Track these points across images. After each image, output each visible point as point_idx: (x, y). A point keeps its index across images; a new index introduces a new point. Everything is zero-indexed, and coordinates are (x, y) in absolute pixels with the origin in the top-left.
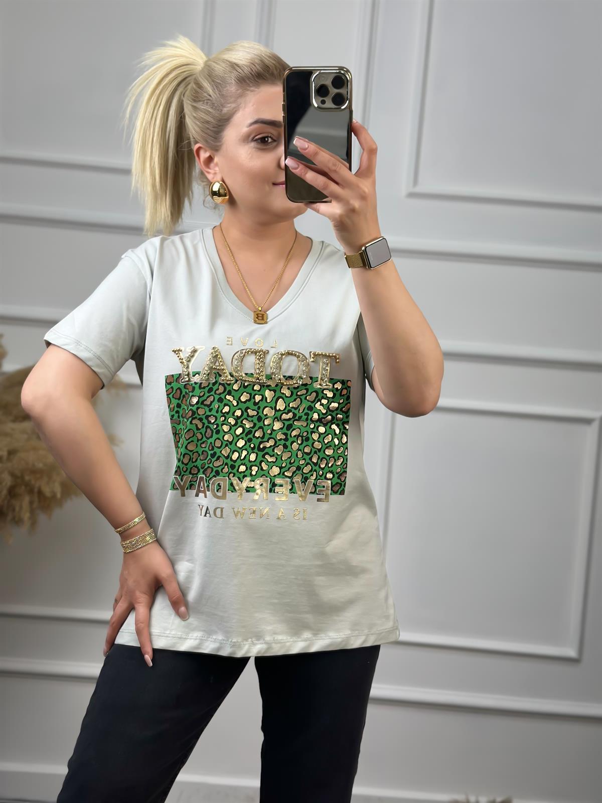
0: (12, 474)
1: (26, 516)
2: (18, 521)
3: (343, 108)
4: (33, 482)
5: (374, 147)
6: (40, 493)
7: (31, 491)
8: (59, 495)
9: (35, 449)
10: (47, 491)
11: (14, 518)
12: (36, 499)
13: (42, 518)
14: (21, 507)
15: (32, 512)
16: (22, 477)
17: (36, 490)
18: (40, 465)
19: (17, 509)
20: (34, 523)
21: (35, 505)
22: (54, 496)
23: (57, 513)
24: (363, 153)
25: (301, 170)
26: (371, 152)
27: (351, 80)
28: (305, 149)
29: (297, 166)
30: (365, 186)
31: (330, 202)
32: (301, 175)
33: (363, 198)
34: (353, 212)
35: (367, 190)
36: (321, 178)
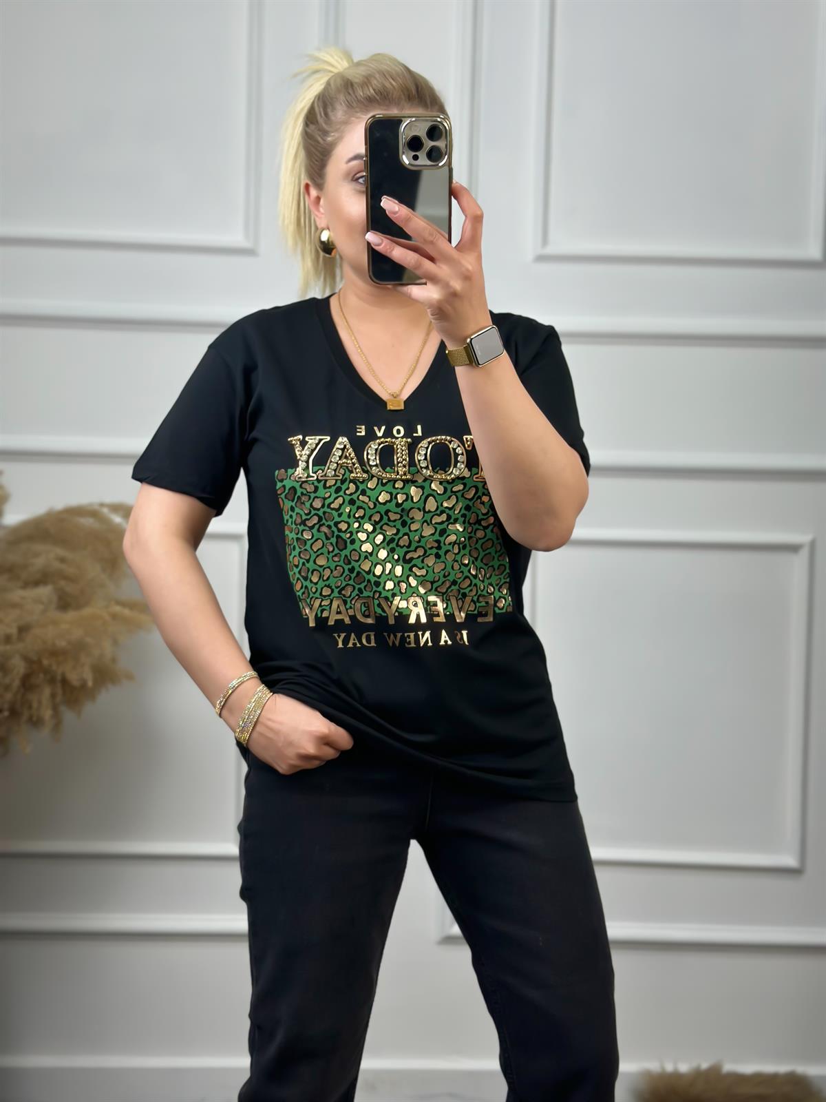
0: (26, 659)
1: (47, 714)
2: (36, 722)
3: (440, 164)
4: (54, 668)
5: (479, 213)
6: (65, 682)
7: (52, 681)
8: (90, 684)
9: (55, 623)
10: (73, 678)
11: (30, 719)
12: (59, 691)
13: (68, 716)
14: (40, 702)
15: (55, 708)
16: (39, 662)
17: (59, 678)
18: (62, 644)
19: (35, 705)
20: (57, 725)
21: (59, 698)
22: (84, 686)
23: (89, 709)
24: (465, 220)
25: (385, 246)
26: (476, 220)
27: (450, 130)
28: (395, 213)
29: (380, 242)
30: (468, 262)
31: (425, 284)
32: (386, 252)
33: (467, 278)
34: (453, 295)
35: (470, 268)
36: (412, 256)
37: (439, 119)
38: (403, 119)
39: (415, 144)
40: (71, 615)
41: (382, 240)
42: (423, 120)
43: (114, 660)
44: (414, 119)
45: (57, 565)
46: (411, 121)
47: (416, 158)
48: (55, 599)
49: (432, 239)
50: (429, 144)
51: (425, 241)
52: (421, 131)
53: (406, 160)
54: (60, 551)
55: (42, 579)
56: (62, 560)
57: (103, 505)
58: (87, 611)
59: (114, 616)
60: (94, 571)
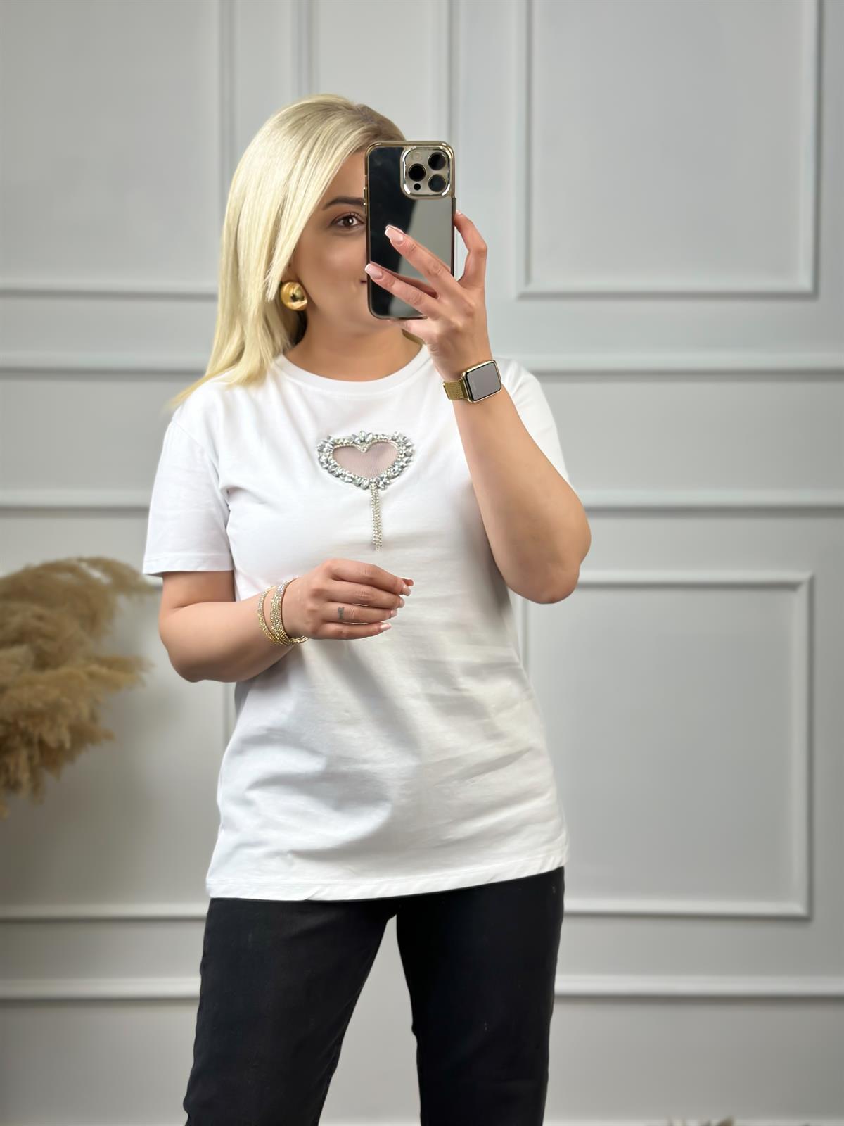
1: (24, 776)
2: (13, 786)
3: (443, 194)
4: (31, 729)
5: (483, 247)
6: (42, 743)
7: (29, 743)
8: (68, 745)
9: (31, 683)
10: (51, 740)
11: (8, 782)
12: (37, 753)
13: (48, 778)
14: (17, 765)
15: (33, 771)
16: (16, 724)
17: (36, 740)
18: (38, 705)
19: (12, 768)
20: (36, 786)
22: (61, 747)
23: (68, 770)
24: (469, 254)
25: (386, 280)
26: (479, 254)
27: (453, 158)
28: (400, 243)
29: (381, 274)
30: (471, 298)
31: (426, 318)
32: (386, 286)
33: (469, 314)
34: (454, 332)
35: (473, 304)
36: (413, 290)
37: (441, 148)
39: (416, 173)
40: (49, 674)
41: (382, 273)
42: (425, 149)
43: (93, 718)
44: (415, 147)
46: (412, 150)
47: (417, 187)
48: (32, 658)
49: (437, 272)
50: (431, 173)
51: (429, 273)
52: (423, 159)
53: (407, 189)
54: (37, 609)
55: (20, 638)
56: (40, 618)
57: (81, 560)
58: (64, 670)
59: (92, 675)
60: (72, 628)
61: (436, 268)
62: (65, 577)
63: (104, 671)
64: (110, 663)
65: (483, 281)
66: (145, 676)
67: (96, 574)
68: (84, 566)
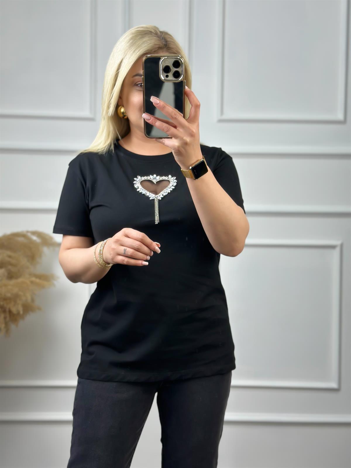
1: (3, 326)
4: (5, 305)
5: (199, 104)
6: (10, 312)
7: (4, 311)
8: (21, 312)
9: (5, 285)
10: (14, 310)
12: (8, 315)
13: (13, 327)
15: (6, 324)
17: (8, 310)
18: (9, 295)
20: (7, 330)
22: (18, 313)
23: (21, 323)
24: (192, 107)
26: (197, 107)
28: (157, 104)
29: (150, 118)
30: (193, 128)
31: (171, 138)
32: (153, 123)
33: (192, 135)
34: (185, 144)
35: (194, 131)
36: (165, 125)
37: (179, 58)
38: (161, 57)
39: (167, 69)
40: (13, 282)
41: (151, 118)
42: (171, 58)
43: (33, 300)
44: (166, 57)
45: (8, 259)
46: (165, 59)
47: (167, 76)
48: (6, 274)
50: (173, 70)
51: (172, 118)
52: (170, 63)
53: (162, 77)
54: (9, 253)
55: (1, 265)
56: (10, 257)
57: (28, 232)
58: (20, 280)
59: (32, 282)
60: (24, 261)
61: (176, 115)
62: (21, 239)
63: (38, 280)
64: (40, 277)
65: (198, 119)
66: (55, 282)
67: (34, 238)
68: (29, 234)
